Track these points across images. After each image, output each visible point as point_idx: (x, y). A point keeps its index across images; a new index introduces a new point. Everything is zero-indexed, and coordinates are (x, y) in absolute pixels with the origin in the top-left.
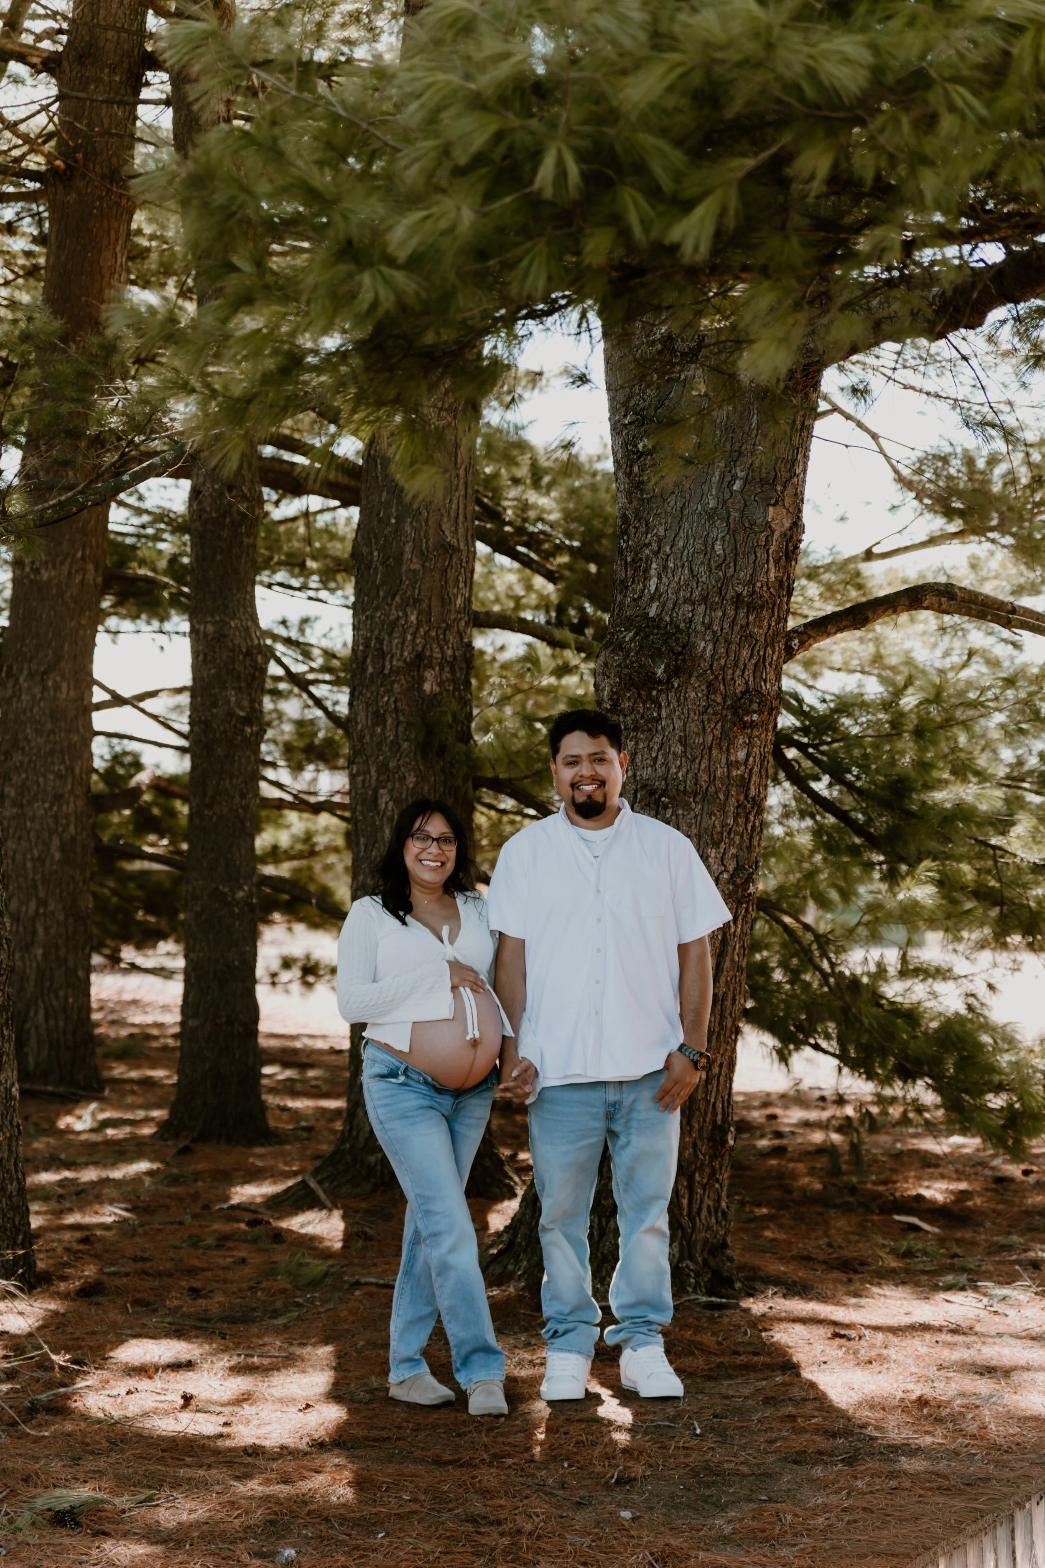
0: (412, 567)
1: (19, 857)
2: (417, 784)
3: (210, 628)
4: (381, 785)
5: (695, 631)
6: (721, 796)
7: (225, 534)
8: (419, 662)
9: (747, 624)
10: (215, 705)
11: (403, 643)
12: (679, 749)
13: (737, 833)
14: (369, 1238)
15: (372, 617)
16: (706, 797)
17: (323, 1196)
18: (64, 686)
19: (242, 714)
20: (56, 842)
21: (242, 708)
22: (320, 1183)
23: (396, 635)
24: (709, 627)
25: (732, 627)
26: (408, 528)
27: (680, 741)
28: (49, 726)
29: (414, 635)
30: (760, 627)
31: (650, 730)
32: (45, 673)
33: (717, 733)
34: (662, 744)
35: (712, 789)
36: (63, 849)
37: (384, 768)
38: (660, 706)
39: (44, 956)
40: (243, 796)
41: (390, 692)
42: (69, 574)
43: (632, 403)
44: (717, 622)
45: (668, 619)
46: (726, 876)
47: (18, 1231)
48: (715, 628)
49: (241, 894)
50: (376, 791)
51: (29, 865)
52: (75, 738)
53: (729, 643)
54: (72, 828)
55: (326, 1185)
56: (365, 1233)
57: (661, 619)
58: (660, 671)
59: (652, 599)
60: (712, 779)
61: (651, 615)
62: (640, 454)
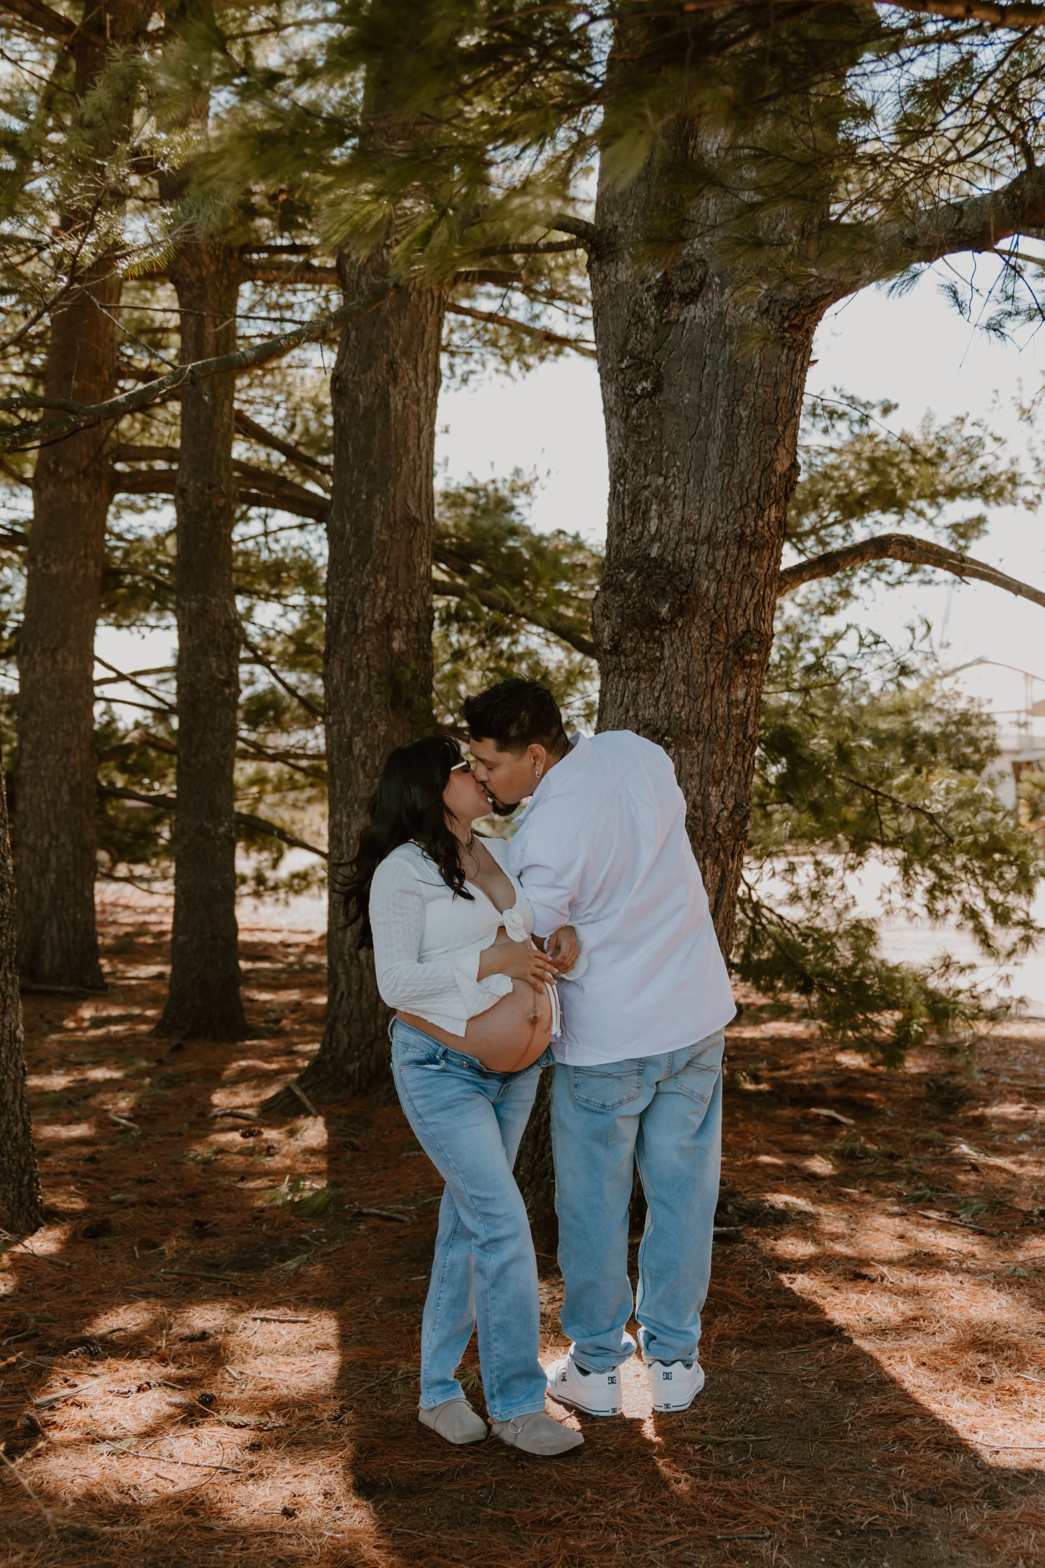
0: (382, 538)
1: (34, 799)
2: (387, 732)
3: (194, 605)
4: (354, 733)
5: (699, 570)
6: (722, 735)
7: (206, 525)
8: (388, 622)
9: (749, 563)
10: (199, 670)
11: (374, 606)
12: (682, 688)
13: (735, 771)
14: (355, 1148)
15: (346, 583)
16: (709, 737)
17: (308, 1104)
18: (71, 660)
19: (222, 677)
20: (65, 787)
21: (222, 673)
22: (304, 1090)
23: (368, 598)
24: (712, 566)
25: (734, 567)
26: (377, 503)
27: (683, 680)
28: (59, 693)
29: (384, 599)
30: (761, 567)
31: (652, 670)
32: (55, 649)
33: (719, 672)
34: (664, 684)
35: (713, 728)
36: (71, 792)
37: (357, 718)
38: (663, 646)
39: (56, 880)
40: (223, 747)
41: (362, 650)
42: (75, 569)
43: (629, 347)
44: (719, 562)
45: (670, 559)
46: (725, 813)
47: (24, 1171)
48: (718, 567)
49: (222, 830)
50: (350, 739)
51: (43, 806)
52: (80, 702)
53: (731, 582)
54: (78, 776)
55: (310, 1092)
56: (352, 1144)
57: (663, 560)
58: (664, 610)
59: (653, 540)
60: (714, 719)
61: (653, 555)
62: (638, 398)
